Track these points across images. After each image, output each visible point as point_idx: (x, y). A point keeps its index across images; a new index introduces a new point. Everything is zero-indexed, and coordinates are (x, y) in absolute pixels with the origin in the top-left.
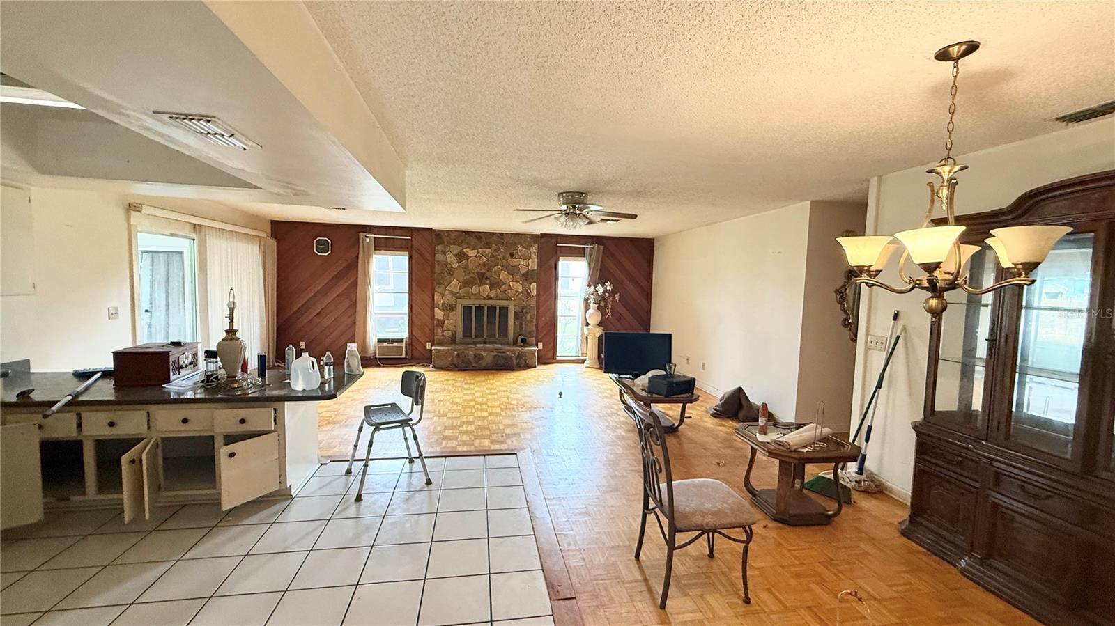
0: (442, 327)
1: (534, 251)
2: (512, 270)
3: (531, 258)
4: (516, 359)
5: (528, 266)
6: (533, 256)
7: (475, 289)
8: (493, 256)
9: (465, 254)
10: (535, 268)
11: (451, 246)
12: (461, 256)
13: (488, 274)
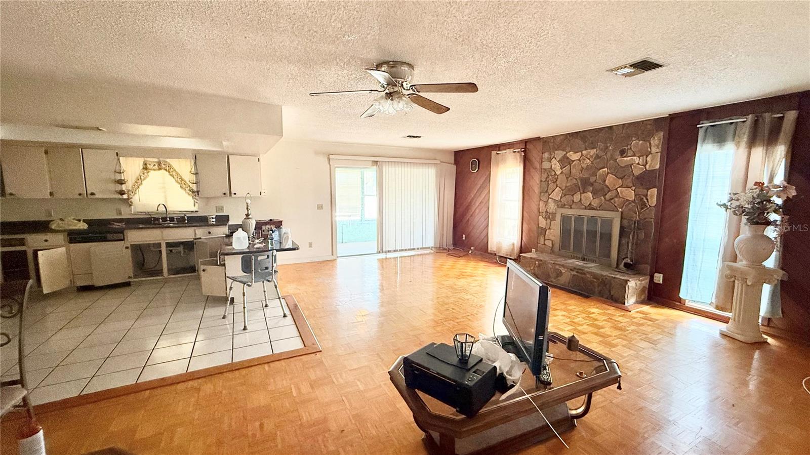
0: (545, 236)
1: (657, 142)
2: (622, 173)
3: (650, 153)
4: (598, 286)
5: (645, 166)
6: (654, 150)
7: (577, 198)
8: (598, 157)
9: (568, 158)
10: (658, 167)
11: (556, 152)
12: (565, 161)
13: (592, 179)
